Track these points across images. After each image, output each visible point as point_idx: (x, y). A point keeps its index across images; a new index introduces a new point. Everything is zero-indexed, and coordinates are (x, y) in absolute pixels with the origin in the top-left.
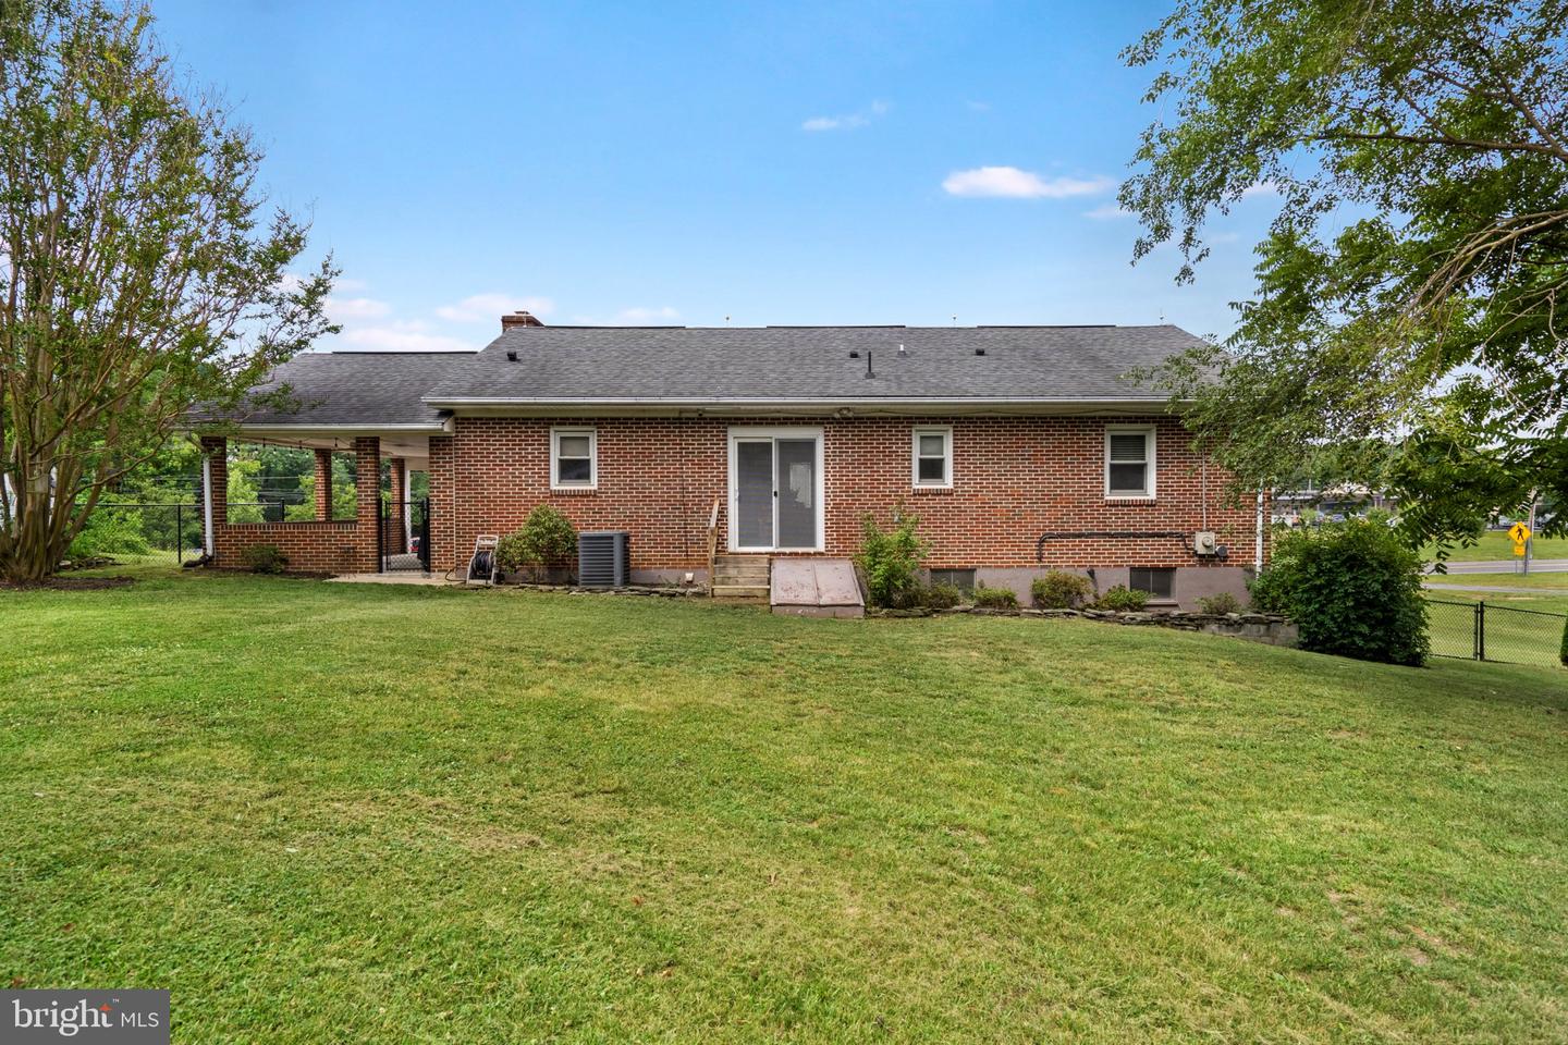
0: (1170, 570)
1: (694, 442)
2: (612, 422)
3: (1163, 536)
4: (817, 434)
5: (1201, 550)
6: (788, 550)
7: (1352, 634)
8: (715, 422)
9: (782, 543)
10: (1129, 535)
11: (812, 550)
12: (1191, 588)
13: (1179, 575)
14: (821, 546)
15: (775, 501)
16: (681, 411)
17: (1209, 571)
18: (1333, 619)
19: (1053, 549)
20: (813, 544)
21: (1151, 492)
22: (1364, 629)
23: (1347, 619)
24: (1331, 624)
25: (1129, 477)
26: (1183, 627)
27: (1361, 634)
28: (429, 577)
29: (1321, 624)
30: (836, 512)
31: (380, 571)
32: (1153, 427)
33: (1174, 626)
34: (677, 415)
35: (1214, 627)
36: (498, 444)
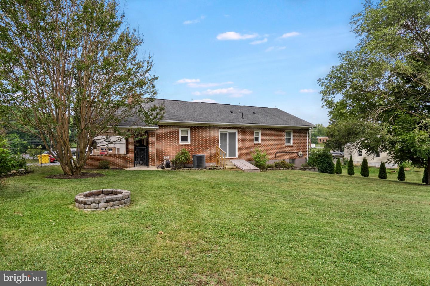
0: (295, 159)
1: (213, 132)
2: (193, 127)
3: (294, 152)
4: (236, 131)
5: (300, 155)
6: (231, 157)
7: (327, 170)
8: (216, 128)
9: (229, 156)
10: (289, 152)
11: (235, 157)
12: (299, 163)
13: (296, 160)
14: (237, 156)
15: (228, 146)
16: (210, 125)
17: (300, 159)
18: (324, 167)
19: (278, 155)
20: (235, 156)
21: (292, 144)
22: (329, 169)
23: (326, 167)
24: (324, 168)
25: (288, 141)
26: (303, 170)
27: (328, 170)
28: (149, 168)
29: (322, 168)
30: (240, 149)
31: (134, 167)
32: (292, 131)
33: (302, 170)
34: (209, 126)
35: (307, 170)
36: (167, 133)
